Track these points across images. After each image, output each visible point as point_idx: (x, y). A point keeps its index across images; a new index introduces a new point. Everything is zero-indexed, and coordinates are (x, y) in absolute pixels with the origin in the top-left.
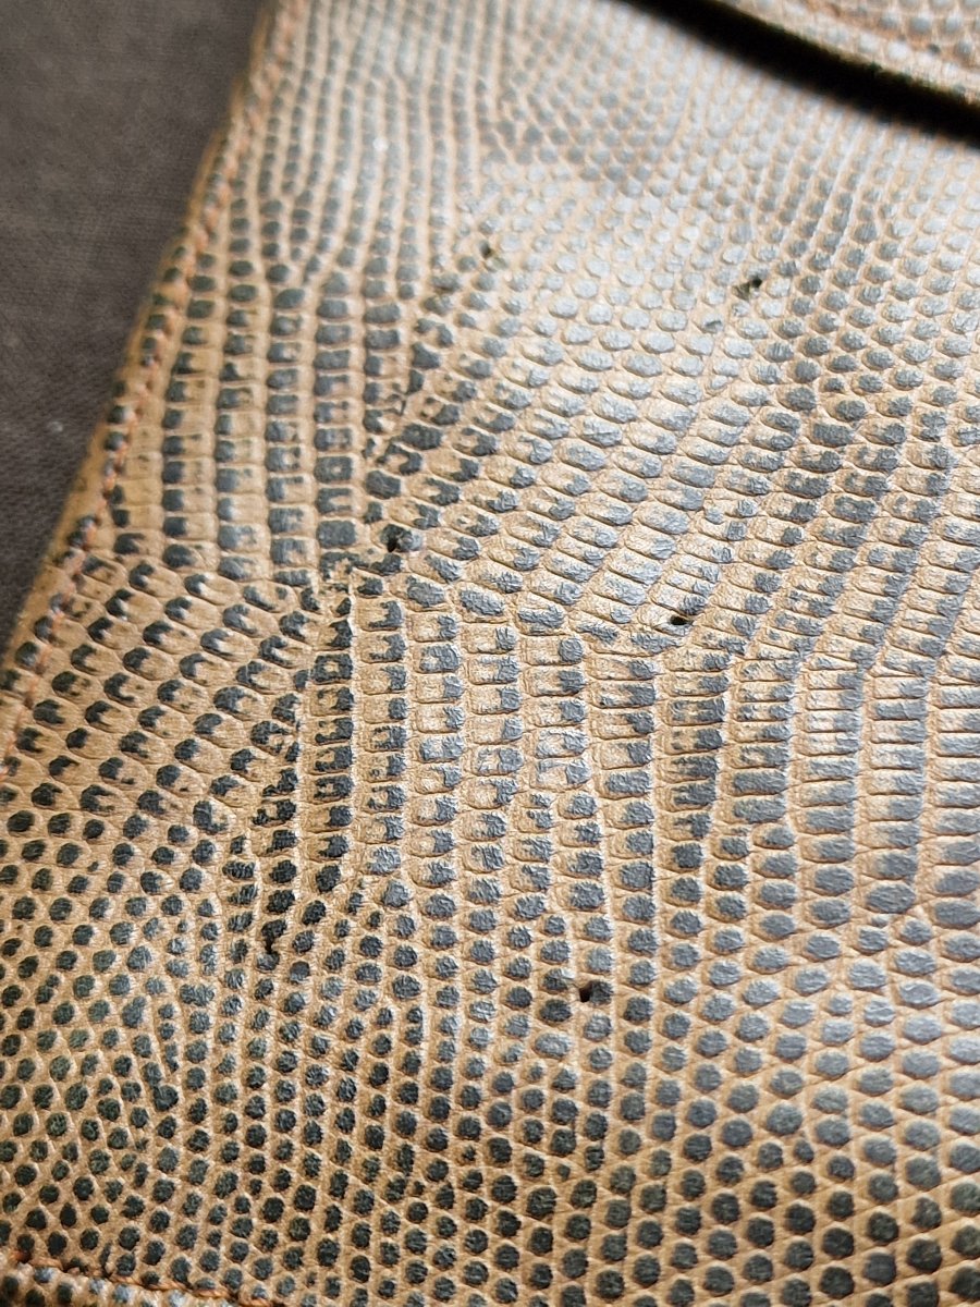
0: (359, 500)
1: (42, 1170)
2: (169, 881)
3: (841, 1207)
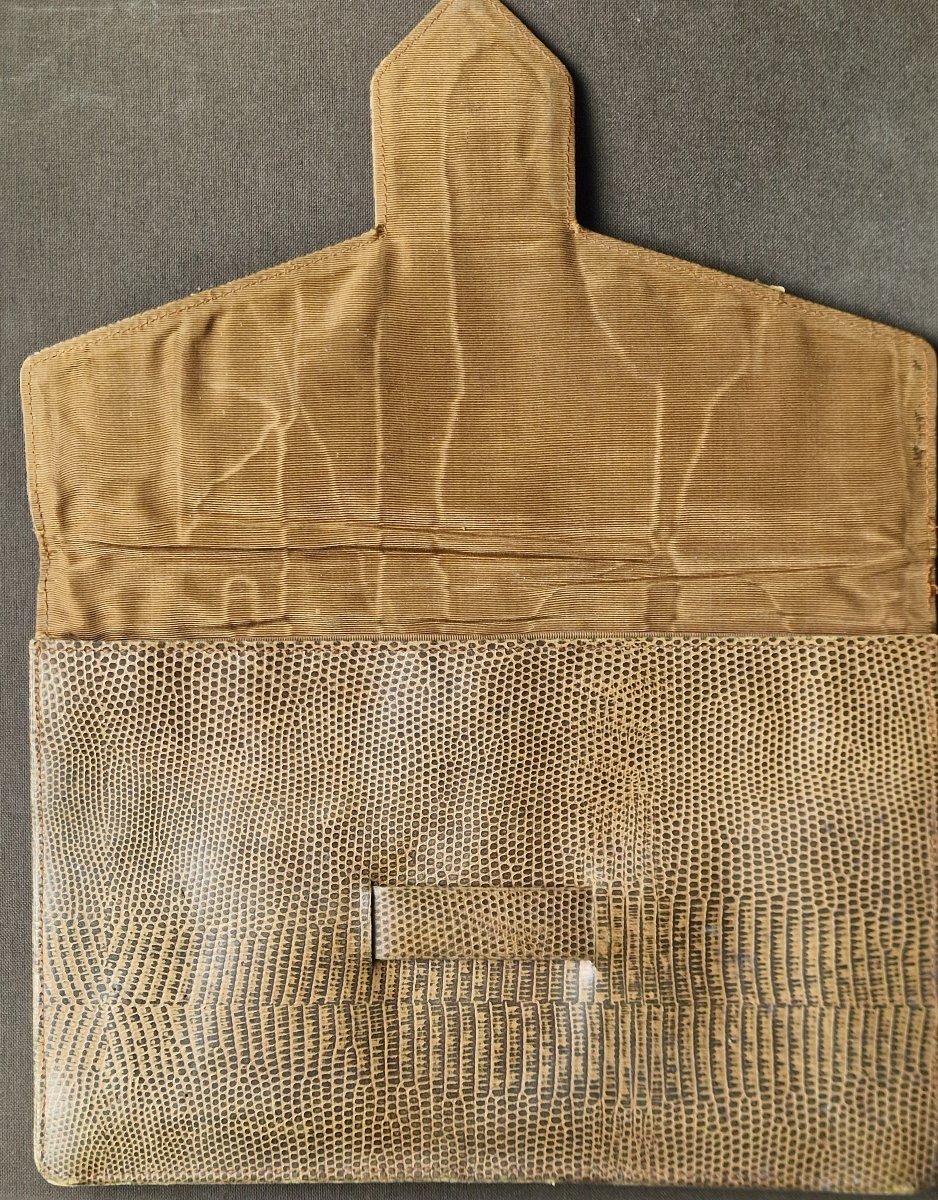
1: (88, 1157)
2: (92, 1085)
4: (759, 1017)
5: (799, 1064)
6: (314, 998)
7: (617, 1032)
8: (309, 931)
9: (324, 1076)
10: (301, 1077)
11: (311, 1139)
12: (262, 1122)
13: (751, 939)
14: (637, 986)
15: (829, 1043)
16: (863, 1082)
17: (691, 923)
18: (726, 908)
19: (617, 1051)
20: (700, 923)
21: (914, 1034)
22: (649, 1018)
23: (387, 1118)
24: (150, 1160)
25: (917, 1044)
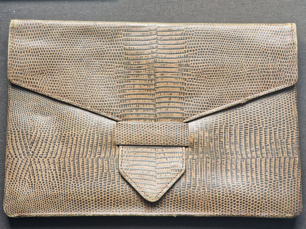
0: (29, 149)
1: (21, 207)
2: (23, 184)
3: (75, 199)
4: (241, 162)
5: (254, 176)
6: (97, 156)
7: (196, 167)
8: (96, 134)
9: (100, 181)
10: (93, 181)
11: (95, 201)
12: (79, 195)
13: (238, 137)
14: (203, 152)
15: (263, 169)
16: (275, 181)
17: (220, 133)
18: (230, 128)
19: (196, 173)
20: (222, 132)
21: (290, 166)
22: (206, 163)
23: (120, 195)
24: (42, 209)
25: (291, 169)
